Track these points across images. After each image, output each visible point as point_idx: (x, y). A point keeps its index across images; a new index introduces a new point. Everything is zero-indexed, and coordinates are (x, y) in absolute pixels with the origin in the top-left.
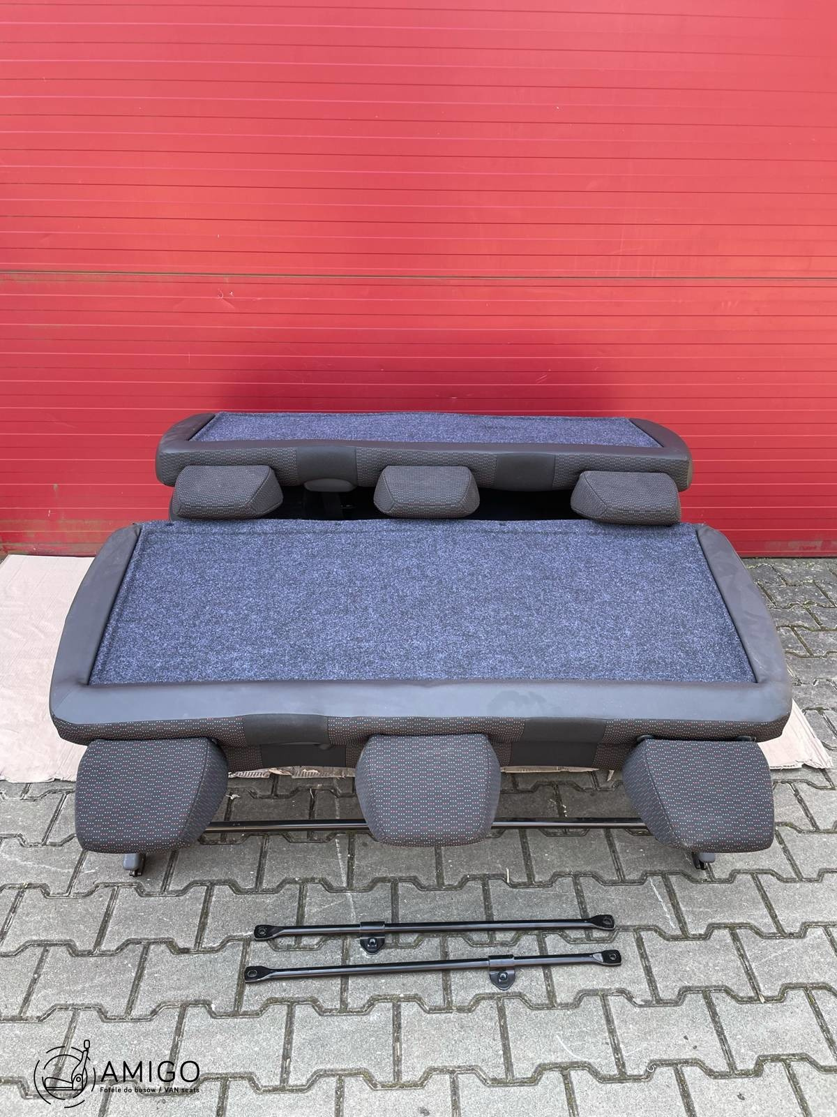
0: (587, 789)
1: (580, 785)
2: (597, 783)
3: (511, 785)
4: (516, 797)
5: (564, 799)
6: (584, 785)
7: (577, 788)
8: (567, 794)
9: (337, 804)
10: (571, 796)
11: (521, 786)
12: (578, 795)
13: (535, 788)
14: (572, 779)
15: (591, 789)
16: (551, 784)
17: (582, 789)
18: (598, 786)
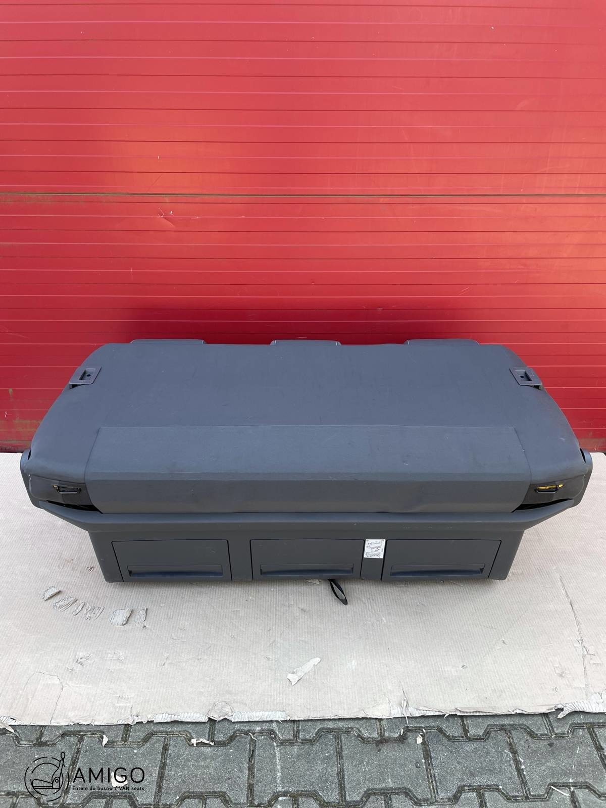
0: (542, 735)
1: (534, 729)
2: (552, 727)
3: (461, 731)
4: (469, 747)
5: (520, 751)
6: (537, 730)
7: (532, 734)
8: (522, 742)
9: (278, 755)
10: (527, 746)
11: (473, 732)
12: (535, 744)
13: (487, 733)
14: (525, 723)
15: (546, 735)
16: (502, 728)
17: (537, 735)
18: (553, 731)
